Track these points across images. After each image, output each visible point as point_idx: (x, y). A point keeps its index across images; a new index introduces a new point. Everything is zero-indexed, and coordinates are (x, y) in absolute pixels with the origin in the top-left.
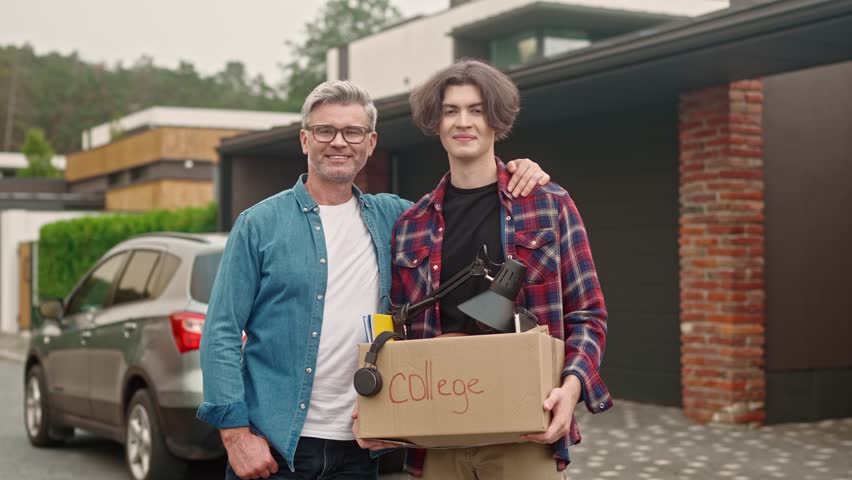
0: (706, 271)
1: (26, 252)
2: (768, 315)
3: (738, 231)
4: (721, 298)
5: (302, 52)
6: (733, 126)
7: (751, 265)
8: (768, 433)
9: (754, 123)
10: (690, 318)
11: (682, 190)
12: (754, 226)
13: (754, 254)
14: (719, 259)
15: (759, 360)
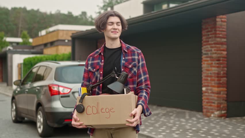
0: (209, 72)
1: (20, 66)
2: (228, 85)
3: (219, 60)
4: (214, 80)
5: (102, 8)
6: (217, 29)
7: (223, 70)
8: (227, 120)
9: (224, 28)
10: (205, 86)
11: (203, 48)
12: (224, 59)
13: (223, 67)
14: (213, 69)
15: (225, 99)
